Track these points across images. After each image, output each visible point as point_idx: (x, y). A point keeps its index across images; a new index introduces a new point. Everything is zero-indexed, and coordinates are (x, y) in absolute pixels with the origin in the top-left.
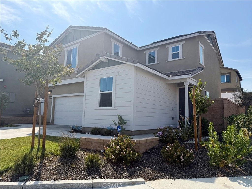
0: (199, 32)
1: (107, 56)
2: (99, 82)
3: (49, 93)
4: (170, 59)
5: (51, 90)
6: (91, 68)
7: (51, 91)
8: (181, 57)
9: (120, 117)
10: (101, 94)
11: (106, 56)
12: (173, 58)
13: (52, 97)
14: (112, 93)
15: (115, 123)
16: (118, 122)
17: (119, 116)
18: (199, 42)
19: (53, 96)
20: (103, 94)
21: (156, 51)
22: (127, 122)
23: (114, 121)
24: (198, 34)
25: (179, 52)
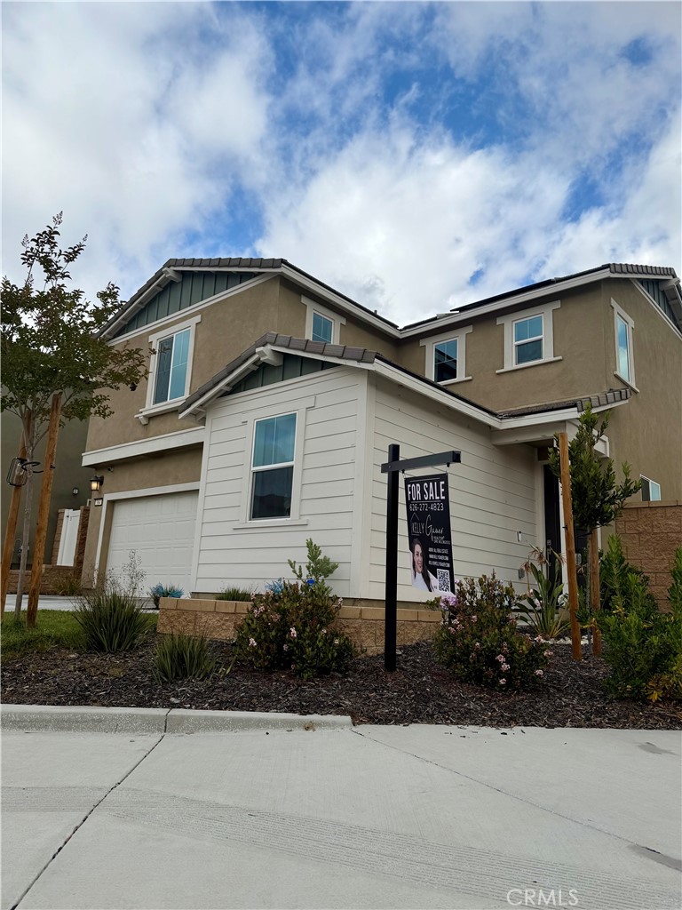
0: (608, 266)
1: (279, 346)
2: (250, 432)
3: (94, 485)
4: (511, 363)
5: (102, 478)
6: (228, 389)
7: (101, 481)
8: (548, 355)
9: (313, 550)
10: (256, 473)
11: (273, 344)
12: (519, 360)
13: (102, 499)
14: (292, 467)
15: (298, 572)
16: (308, 568)
17: (310, 545)
18: (613, 303)
19: (108, 497)
20: (263, 472)
21: (460, 339)
22: (337, 567)
23: (292, 565)
24: (606, 274)
25: (541, 340)
